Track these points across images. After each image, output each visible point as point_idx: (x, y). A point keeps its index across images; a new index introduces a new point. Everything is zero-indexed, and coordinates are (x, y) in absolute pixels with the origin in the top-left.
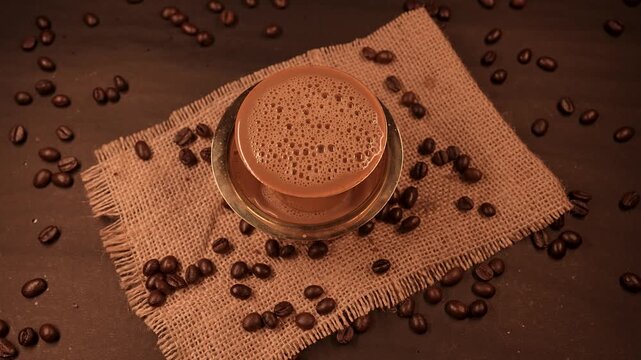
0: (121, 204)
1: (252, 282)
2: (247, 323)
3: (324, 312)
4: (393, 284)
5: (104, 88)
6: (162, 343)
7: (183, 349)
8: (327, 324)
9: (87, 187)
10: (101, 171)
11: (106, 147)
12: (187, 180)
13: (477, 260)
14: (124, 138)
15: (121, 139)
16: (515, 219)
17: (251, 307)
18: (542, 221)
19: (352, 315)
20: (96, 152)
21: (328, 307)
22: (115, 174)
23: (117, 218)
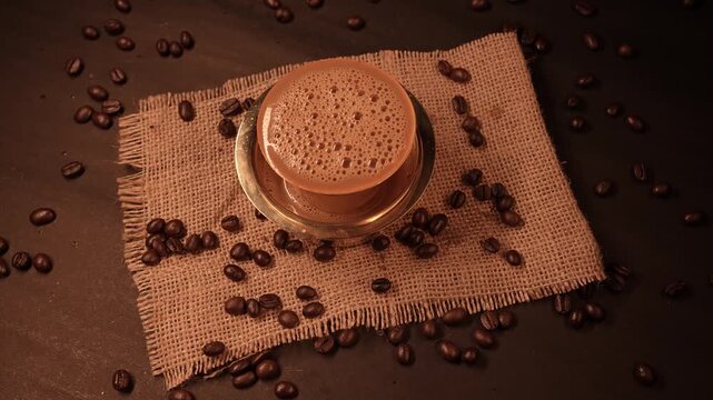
0: (147, 158)
1: (249, 266)
2: (231, 304)
3: (310, 315)
4: (388, 307)
5: (169, 41)
6: (142, 301)
7: (160, 312)
8: (309, 328)
9: (122, 133)
10: (139, 121)
11: (151, 99)
12: (220, 150)
13: (486, 307)
14: (172, 95)
15: (169, 94)
16: (539, 276)
17: (240, 290)
18: (566, 284)
19: (335, 326)
20: (141, 101)
21: (315, 311)
22: (152, 127)
23: (140, 170)
